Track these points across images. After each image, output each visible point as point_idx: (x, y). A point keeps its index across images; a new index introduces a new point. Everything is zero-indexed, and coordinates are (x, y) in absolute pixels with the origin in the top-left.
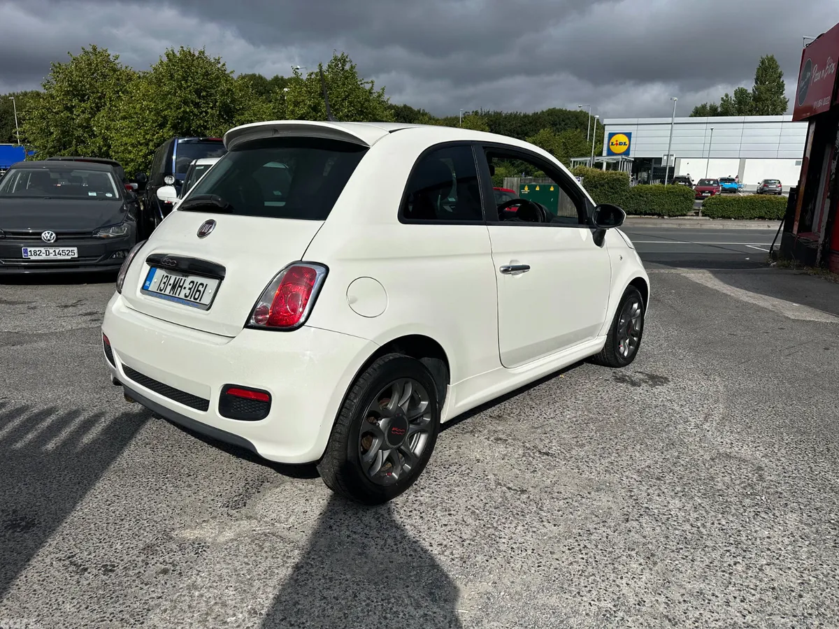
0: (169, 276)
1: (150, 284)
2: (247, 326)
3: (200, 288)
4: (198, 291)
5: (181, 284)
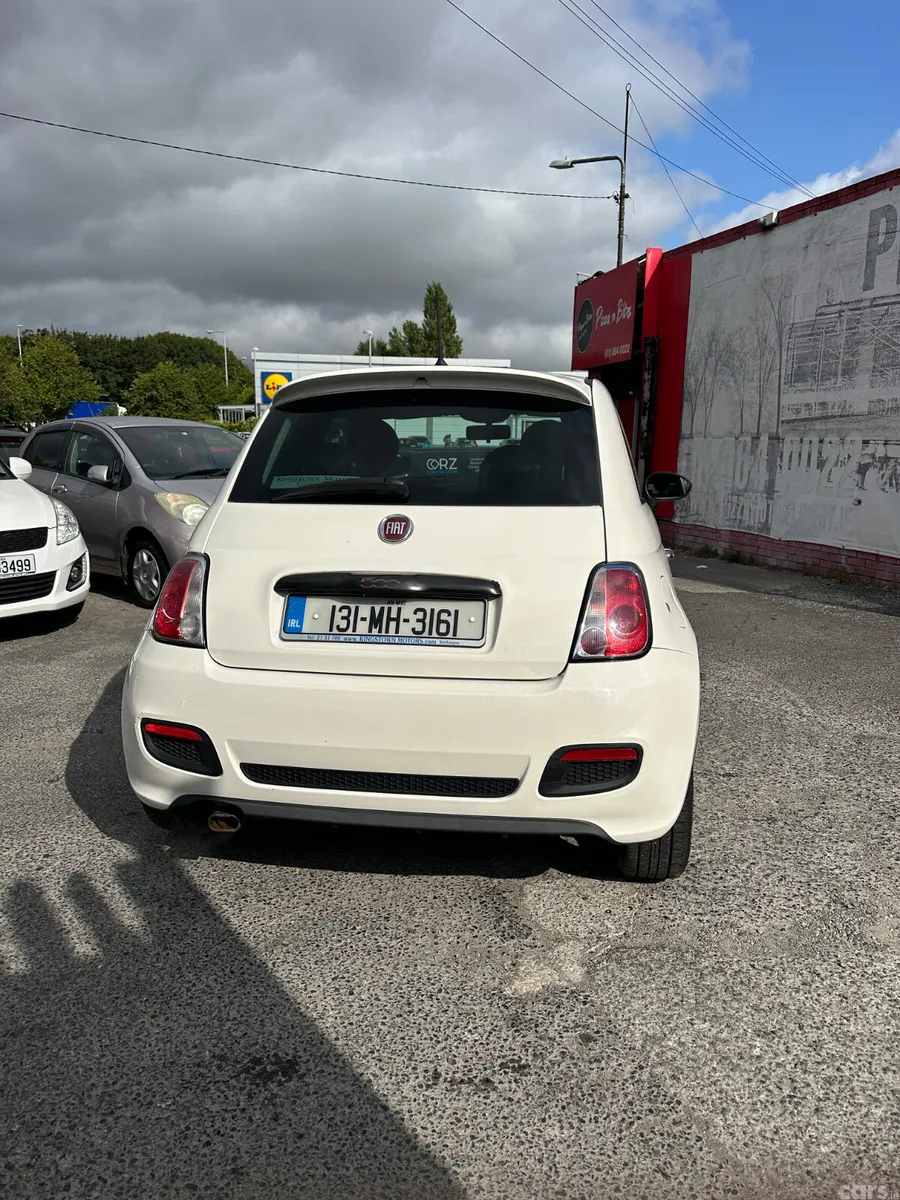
2: (573, 659)
3: (444, 616)
4: (440, 621)
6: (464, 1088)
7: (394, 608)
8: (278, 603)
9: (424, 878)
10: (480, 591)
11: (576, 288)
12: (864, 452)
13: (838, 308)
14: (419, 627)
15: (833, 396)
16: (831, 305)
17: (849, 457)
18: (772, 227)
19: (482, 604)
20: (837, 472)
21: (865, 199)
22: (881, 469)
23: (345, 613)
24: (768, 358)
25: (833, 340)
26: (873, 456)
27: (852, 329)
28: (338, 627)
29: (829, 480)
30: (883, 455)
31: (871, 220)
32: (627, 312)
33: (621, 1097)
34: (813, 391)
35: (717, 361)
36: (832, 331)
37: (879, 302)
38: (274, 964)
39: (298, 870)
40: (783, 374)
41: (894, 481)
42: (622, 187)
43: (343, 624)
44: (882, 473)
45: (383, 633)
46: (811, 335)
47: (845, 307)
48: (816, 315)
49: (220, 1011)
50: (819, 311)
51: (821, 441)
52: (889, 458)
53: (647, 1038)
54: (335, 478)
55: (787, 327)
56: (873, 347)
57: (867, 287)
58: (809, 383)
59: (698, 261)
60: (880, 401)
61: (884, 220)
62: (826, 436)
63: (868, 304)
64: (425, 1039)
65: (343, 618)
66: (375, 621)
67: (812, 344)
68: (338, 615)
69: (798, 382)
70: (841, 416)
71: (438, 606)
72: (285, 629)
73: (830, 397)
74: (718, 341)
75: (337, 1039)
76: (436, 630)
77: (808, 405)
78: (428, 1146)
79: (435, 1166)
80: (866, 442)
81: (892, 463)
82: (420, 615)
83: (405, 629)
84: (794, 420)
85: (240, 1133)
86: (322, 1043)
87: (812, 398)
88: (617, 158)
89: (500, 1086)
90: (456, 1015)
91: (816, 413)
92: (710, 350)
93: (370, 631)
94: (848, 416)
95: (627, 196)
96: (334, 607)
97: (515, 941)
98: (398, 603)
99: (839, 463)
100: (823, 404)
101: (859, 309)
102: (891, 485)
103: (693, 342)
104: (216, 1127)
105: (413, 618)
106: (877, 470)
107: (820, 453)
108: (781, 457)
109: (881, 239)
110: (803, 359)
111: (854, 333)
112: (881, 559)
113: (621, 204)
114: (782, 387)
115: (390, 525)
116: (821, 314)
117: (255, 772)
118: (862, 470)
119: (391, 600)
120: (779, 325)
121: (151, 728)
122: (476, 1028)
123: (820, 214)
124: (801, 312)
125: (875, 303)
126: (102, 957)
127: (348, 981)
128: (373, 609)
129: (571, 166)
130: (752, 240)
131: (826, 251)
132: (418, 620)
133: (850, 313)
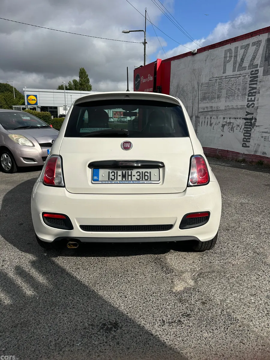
0: (115, 172)
1: (98, 178)
3: (146, 174)
5: (130, 174)
6: (174, 324)
7: (130, 172)
8: (89, 171)
9: (134, 256)
10: (157, 165)
11: (134, 70)
12: (224, 121)
13: (216, 78)
14: (138, 178)
15: (215, 104)
16: (213, 78)
17: (219, 122)
18: (196, 54)
19: (158, 169)
20: (216, 127)
21: (223, 47)
22: (229, 126)
23: (113, 174)
24: (195, 93)
25: (214, 88)
26: (226, 122)
27: (219, 85)
28: (111, 179)
29: (213, 129)
30: (229, 122)
31: (225, 53)
32: (151, 78)
33: (221, 320)
34: (208, 103)
35: (179, 94)
36: (214, 85)
37: (227, 77)
38: (97, 290)
39: (93, 258)
40: (199, 98)
41: (232, 129)
42: (145, 40)
43: (113, 178)
44: (229, 127)
45: (127, 180)
46: (208, 86)
47: (217, 78)
48: (209, 81)
49: (85, 309)
50: (210, 79)
51: (211, 118)
52: (231, 123)
53: (221, 301)
54: (103, 129)
55: (201, 84)
56: (226, 90)
57: (224, 73)
58: (207, 101)
59: (173, 63)
60: (228, 106)
61: (228, 53)
62: (212, 116)
63: (224, 78)
64: (155, 310)
65: (113, 175)
66: (124, 176)
67: (208, 89)
68: (111, 175)
69: (204, 100)
70: (217, 111)
71: (144, 170)
72: (93, 179)
73: (214, 105)
74: (179, 88)
75: (127, 313)
76: (144, 179)
77: (207, 107)
78: (170, 345)
79: (175, 352)
80: (224, 118)
81: (232, 124)
82: (138, 174)
83: (134, 178)
84: (203, 112)
85: (108, 351)
86: (123, 315)
87: (208, 105)
88: (143, 31)
89: (184, 322)
90: (162, 301)
91: (210, 110)
92: (177, 91)
93: (122, 179)
94: (219, 110)
95: (146, 43)
96: (109, 172)
97: (170, 274)
98: (131, 170)
99: (216, 124)
100: (211, 107)
101: (222, 79)
102: (231, 130)
103: (172, 88)
104: (99, 350)
105: (136, 175)
106: (227, 126)
107: (211, 121)
108: (199, 123)
109: (228, 58)
110: (205, 93)
111: (220, 86)
112: (229, 152)
113: (145, 45)
114: (199, 102)
115: (125, 144)
116: (211, 80)
117: (85, 228)
118: (223, 126)
119: (128, 169)
120: (198, 83)
121: (46, 215)
122: (169, 304)
123: (210, 50)
124: (204, 79)
125: (226, 77)
126: (37, 295)
127: (124, 293)
128: (122, 172)
129: (129, 33)
130: (189, 58)
131: (212, 62)
132: (138, 175)
133: (219, 80)
